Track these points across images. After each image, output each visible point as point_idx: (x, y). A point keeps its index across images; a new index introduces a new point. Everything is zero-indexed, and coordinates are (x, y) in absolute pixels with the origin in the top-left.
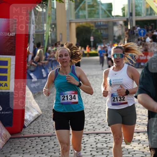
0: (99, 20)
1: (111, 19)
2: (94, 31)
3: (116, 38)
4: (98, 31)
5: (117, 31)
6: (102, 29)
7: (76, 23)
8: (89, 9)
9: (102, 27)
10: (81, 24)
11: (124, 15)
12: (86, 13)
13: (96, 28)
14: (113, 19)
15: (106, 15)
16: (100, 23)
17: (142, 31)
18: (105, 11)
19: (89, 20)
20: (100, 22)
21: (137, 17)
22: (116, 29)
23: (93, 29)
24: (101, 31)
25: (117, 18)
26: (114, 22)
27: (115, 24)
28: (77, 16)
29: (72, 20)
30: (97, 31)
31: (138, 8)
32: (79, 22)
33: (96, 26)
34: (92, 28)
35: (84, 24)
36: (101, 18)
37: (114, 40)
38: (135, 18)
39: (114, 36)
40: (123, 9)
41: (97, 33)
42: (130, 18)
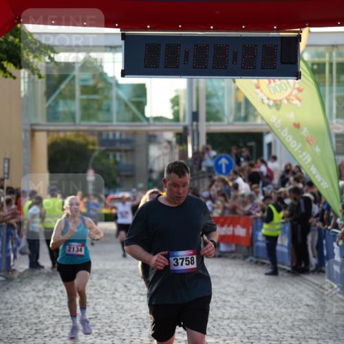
0: (110, 128)
1: (142, 127)
2: (96, 154)
3: (155, 176)
4: (108, 156)
5: (158, 158)
6: (119, 151)
7: (48, 131)
8: (85, 97)
9: (118, 146)
10: (62, 135)
11: (177, 118)
12: (76, 106)
13: (103, 148)
14: (149, 125)
15: (128, 116)
16: (114, 135)
17: (223, 161)
18: (126, 105)
19: (84, 125)
20: (114, 132)
21: (212, 123)
22: (154, 151)
23: (93, 151)
24: (115, 156)
25: (157, 123)
26: (151, 133)
27: (152, 138)
28: (52, 115)
29: (37, 125)
30: (105, 154)
31: (215, 101)
32: (58, 131)
33: (103, 142)
34: (91, 147)
35: (70, 136)
36: (115, 123)
37: (150, 180)
38: (204, 127)
39: (151, 171)
40: (175, 101)
41: (104, 161)
42: (192, 125)
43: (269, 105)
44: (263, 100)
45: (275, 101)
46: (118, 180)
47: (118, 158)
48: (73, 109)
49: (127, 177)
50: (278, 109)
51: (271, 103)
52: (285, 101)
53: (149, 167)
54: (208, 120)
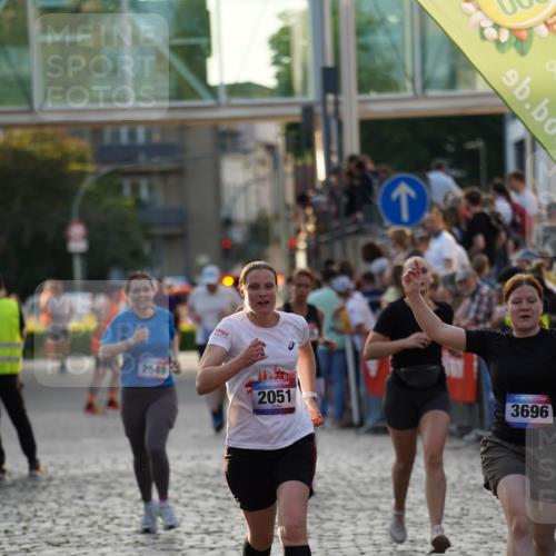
2: (88, 184)
3: (237, 235)
4: (119, 188)
5: (245, 188)
6: (147, 174)
9: (143, 162)
11: (286, 87)
13: (105, 169)
14: (218, 107)
16: (132, 135)
17: (404, 191)
20: (132, 124)
21: (373, 95)
22: (234, 172)
23: (82, 175)
24: (136, 188)
25: (236, 100)
26: (224, 126)
27: (227, 140)
30: (110, 184)
31: (379, 39)
33: (103, 154)
34: (75, 167)
35: (21, 139)
38: (355, 107)
39: (228, 223)
40: (282, 44)
41: (109, 201)
42: (324, 103)
43: (498, 42)
44: (482, 30)
45: (512, 31)
46: (147, 248)
47: (144, 194)
48: (24, 70)
49: (168, 238)
50: (523, 53)
51: (505, 36)
52: (543, 30)
53: (224, 213)
54: (363, 87)
